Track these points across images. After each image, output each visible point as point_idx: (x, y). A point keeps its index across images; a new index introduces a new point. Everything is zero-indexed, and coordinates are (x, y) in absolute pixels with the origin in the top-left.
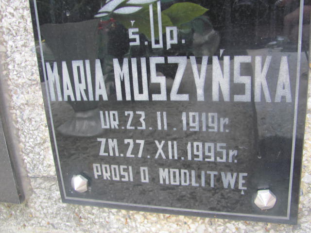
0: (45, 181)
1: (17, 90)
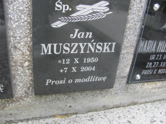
0: (121, 78)
1: (124, 48)
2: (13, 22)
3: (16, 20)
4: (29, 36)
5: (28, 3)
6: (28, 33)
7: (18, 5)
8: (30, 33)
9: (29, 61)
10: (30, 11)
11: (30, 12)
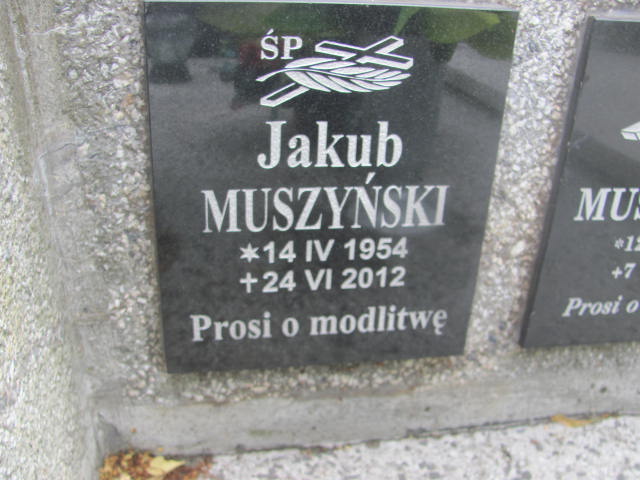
2: (514, 117)
3: (523, 112)
4: (548, 163)
5: (563, 63)
6: (547, 152)
7: (535, 69)
8: (553, 155)
9: (529, 239)
10: (567, 86)
11: (565, 90)
